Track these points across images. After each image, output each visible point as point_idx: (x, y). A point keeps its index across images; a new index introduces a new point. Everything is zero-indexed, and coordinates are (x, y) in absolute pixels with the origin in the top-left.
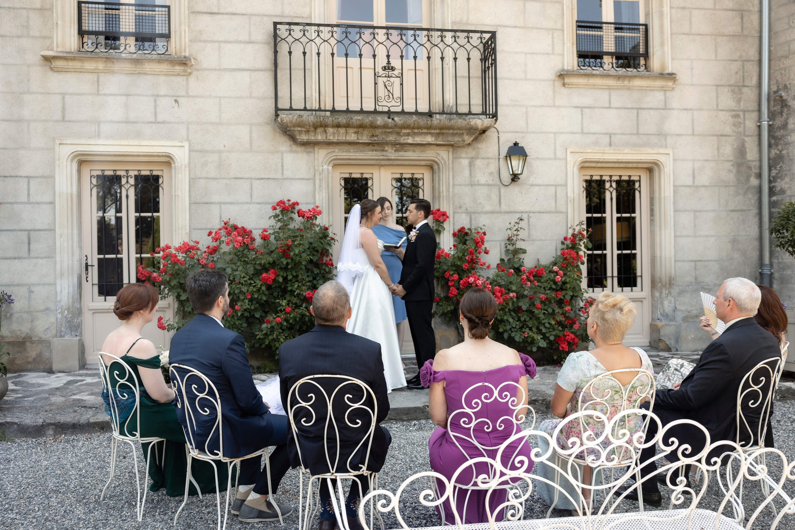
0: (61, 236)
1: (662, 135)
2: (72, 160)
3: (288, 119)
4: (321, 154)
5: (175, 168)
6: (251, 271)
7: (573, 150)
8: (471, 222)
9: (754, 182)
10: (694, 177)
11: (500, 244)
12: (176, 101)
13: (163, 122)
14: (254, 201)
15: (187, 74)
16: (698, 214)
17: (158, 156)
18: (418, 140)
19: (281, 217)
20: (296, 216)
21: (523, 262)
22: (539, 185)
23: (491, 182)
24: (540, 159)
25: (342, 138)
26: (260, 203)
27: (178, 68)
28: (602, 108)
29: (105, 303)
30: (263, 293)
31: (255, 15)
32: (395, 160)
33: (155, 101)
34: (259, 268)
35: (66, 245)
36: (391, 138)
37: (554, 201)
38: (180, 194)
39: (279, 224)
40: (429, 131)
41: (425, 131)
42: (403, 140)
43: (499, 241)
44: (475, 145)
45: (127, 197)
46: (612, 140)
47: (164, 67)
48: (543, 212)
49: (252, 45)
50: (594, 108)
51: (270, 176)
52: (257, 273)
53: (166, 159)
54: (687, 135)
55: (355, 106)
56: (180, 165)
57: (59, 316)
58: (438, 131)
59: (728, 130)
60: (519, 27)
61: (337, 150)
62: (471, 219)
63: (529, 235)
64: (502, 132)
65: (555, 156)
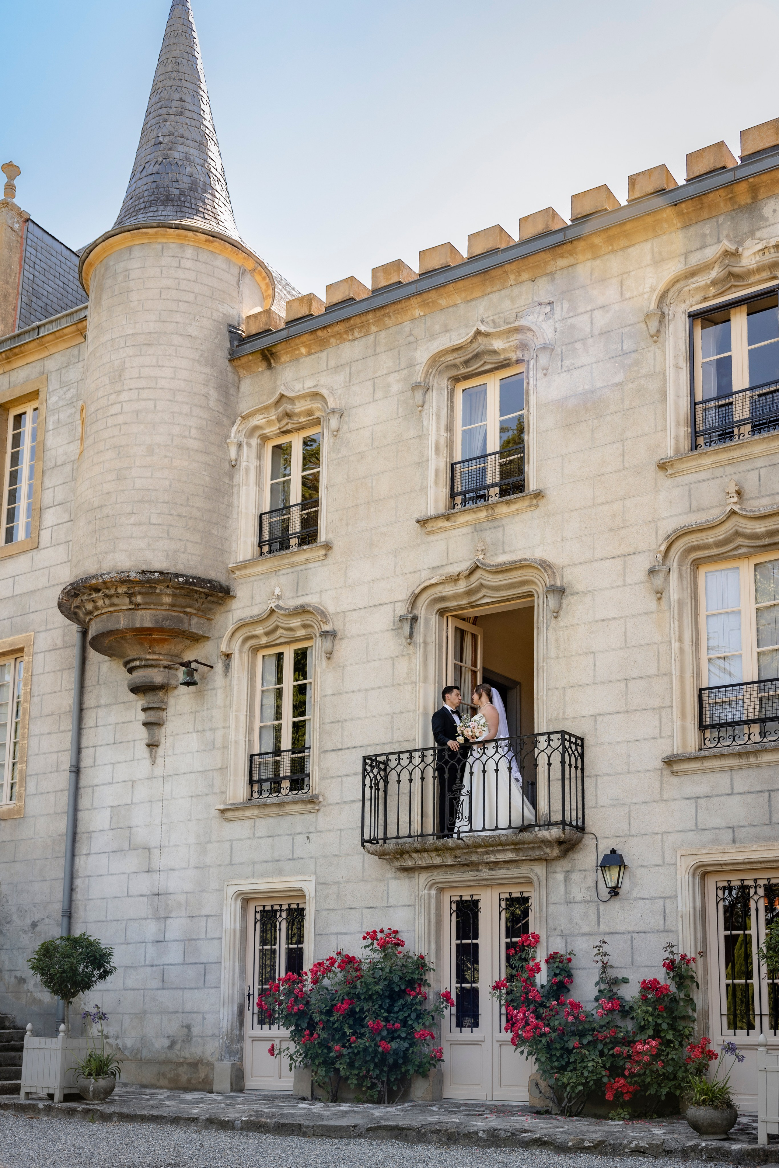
0: (225, 969)
2: (236, 899)
7: (684, 853)
8: (566, 946)
12: (308, 837)
13: (298, 859)
14: (364, 930)
15: (316, 811)
22: (644, 899)
23: (588, 898)
24: (645, 866)
25: (430, 862)
27: (309, 806)
28: (722, 795)
29: (261, 1032)
32: (491, 879)
33: (293, 839)
35: (229, 976)
37: (662, 917)
38: (311, 926)
40: (504, 848)
44: (571, 856)
45: (281, 929)
46: (736, 835)
47: (299, 807)
48: (649, 932)
50: (712, 796)
51: (378, 905)
53: (303, 893)
57: (221, 1041)
60: (621, 712)
62: (566, 942)
63: (632, 961)
64: (601, 838)
65: (663, 862)
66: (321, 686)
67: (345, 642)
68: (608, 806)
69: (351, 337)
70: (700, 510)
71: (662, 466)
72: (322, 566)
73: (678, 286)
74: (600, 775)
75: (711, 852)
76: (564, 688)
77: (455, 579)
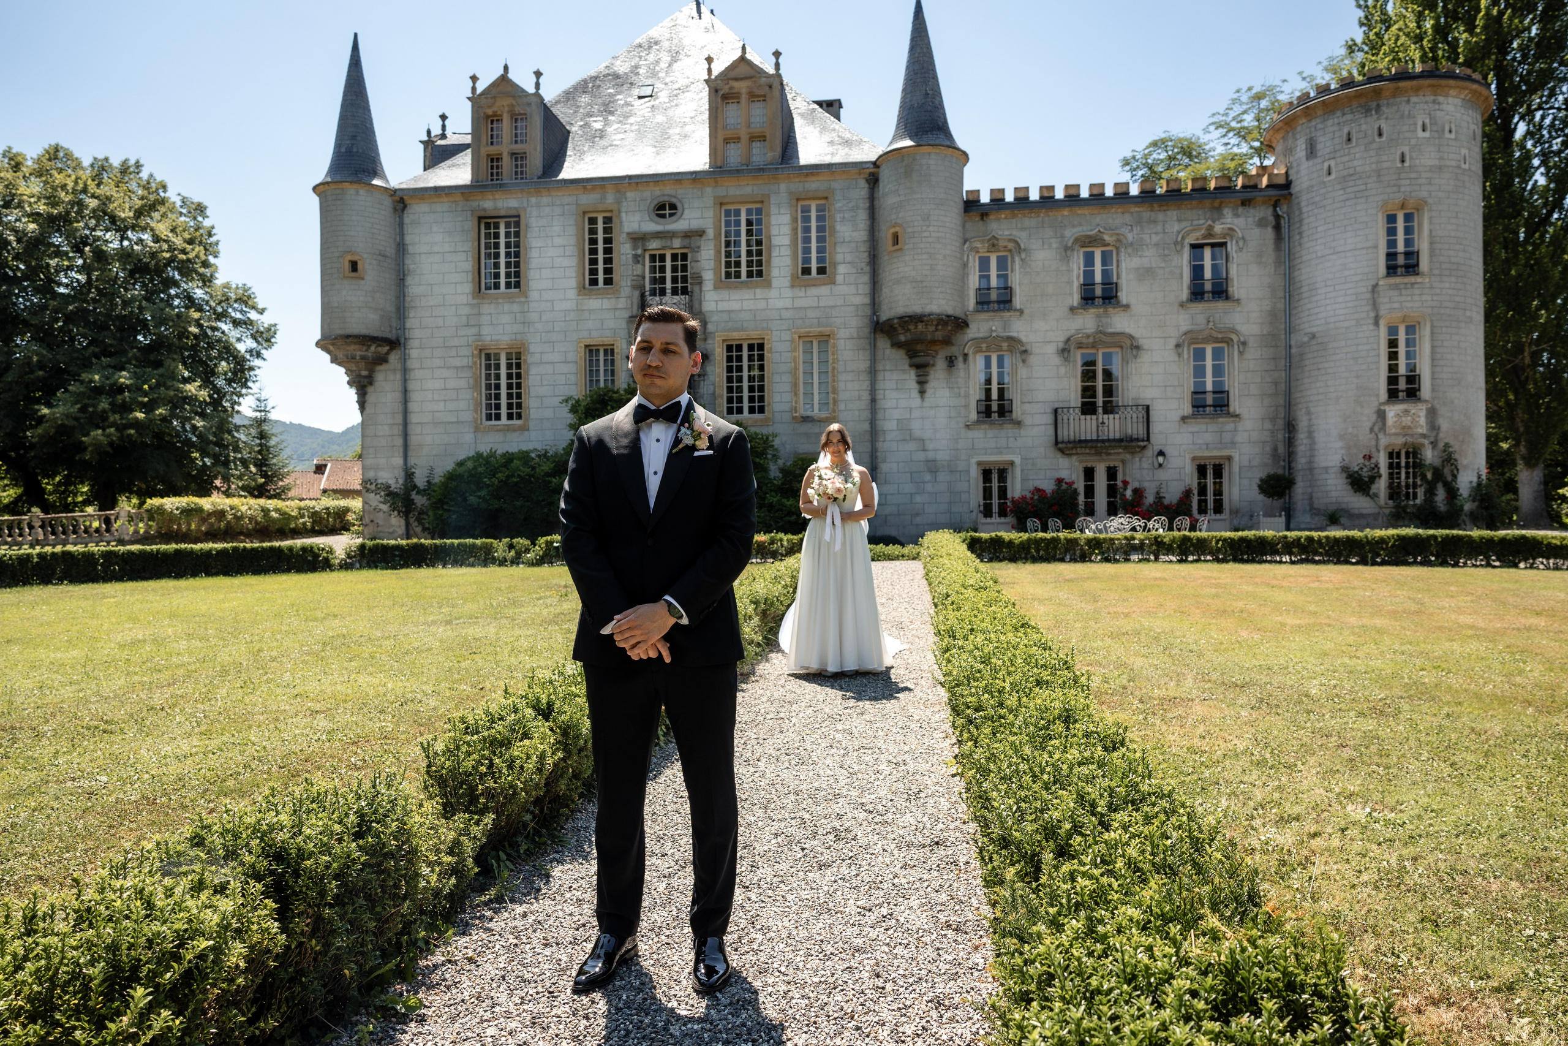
0: (971, 494)
1: (1233, 444)
2: (975, 464)
3: (1061, 445)
4: (1074, 458)
7: (1188, 452)
9: (1282, 463)
10: (1250, 463)
12: (1016, 439)
13: (1010, 448)
14: (1048, 478)
15: (1019, 427)
17: (1007, 461)
18: (1116, 450)
19: (1058, 485)
20: (1064, 484)
22: (1172, 468)
23: (1150, 468)
24: (1173, 457)
25: (1083, 451)
28: (1203, 432)
31: (1047, 404)
32: (1106, 460)
33: (1008, 439)
36: (1104, 450)
37: (1179, 475)
38: (1016, 476)
39: (1057, 488)
40: (1120, 447)
42: (1109, 451)
44: (1141, 452)
45: (995, 478)
47: (1011, 426)
48: (1174, 480)
49: (1047, 415)
50: (1199, 432)
53: (1012, 462)
54: (1246, 443)
55: (1089, 438)
56: (1017, 465)
58: (1124, 447)
59: (1268, 439)
60: (1163, 399)
61: (1082, 457)
62: (1140, 484)
64: (1156, 445)
65: (1180, 455)
67: (1031, 356)
68: (1158, 434)
70: (1196, 325)
71: (1181, 305)
72: (1018, 319)
74: (1155, 423)
75: (1197, 452)
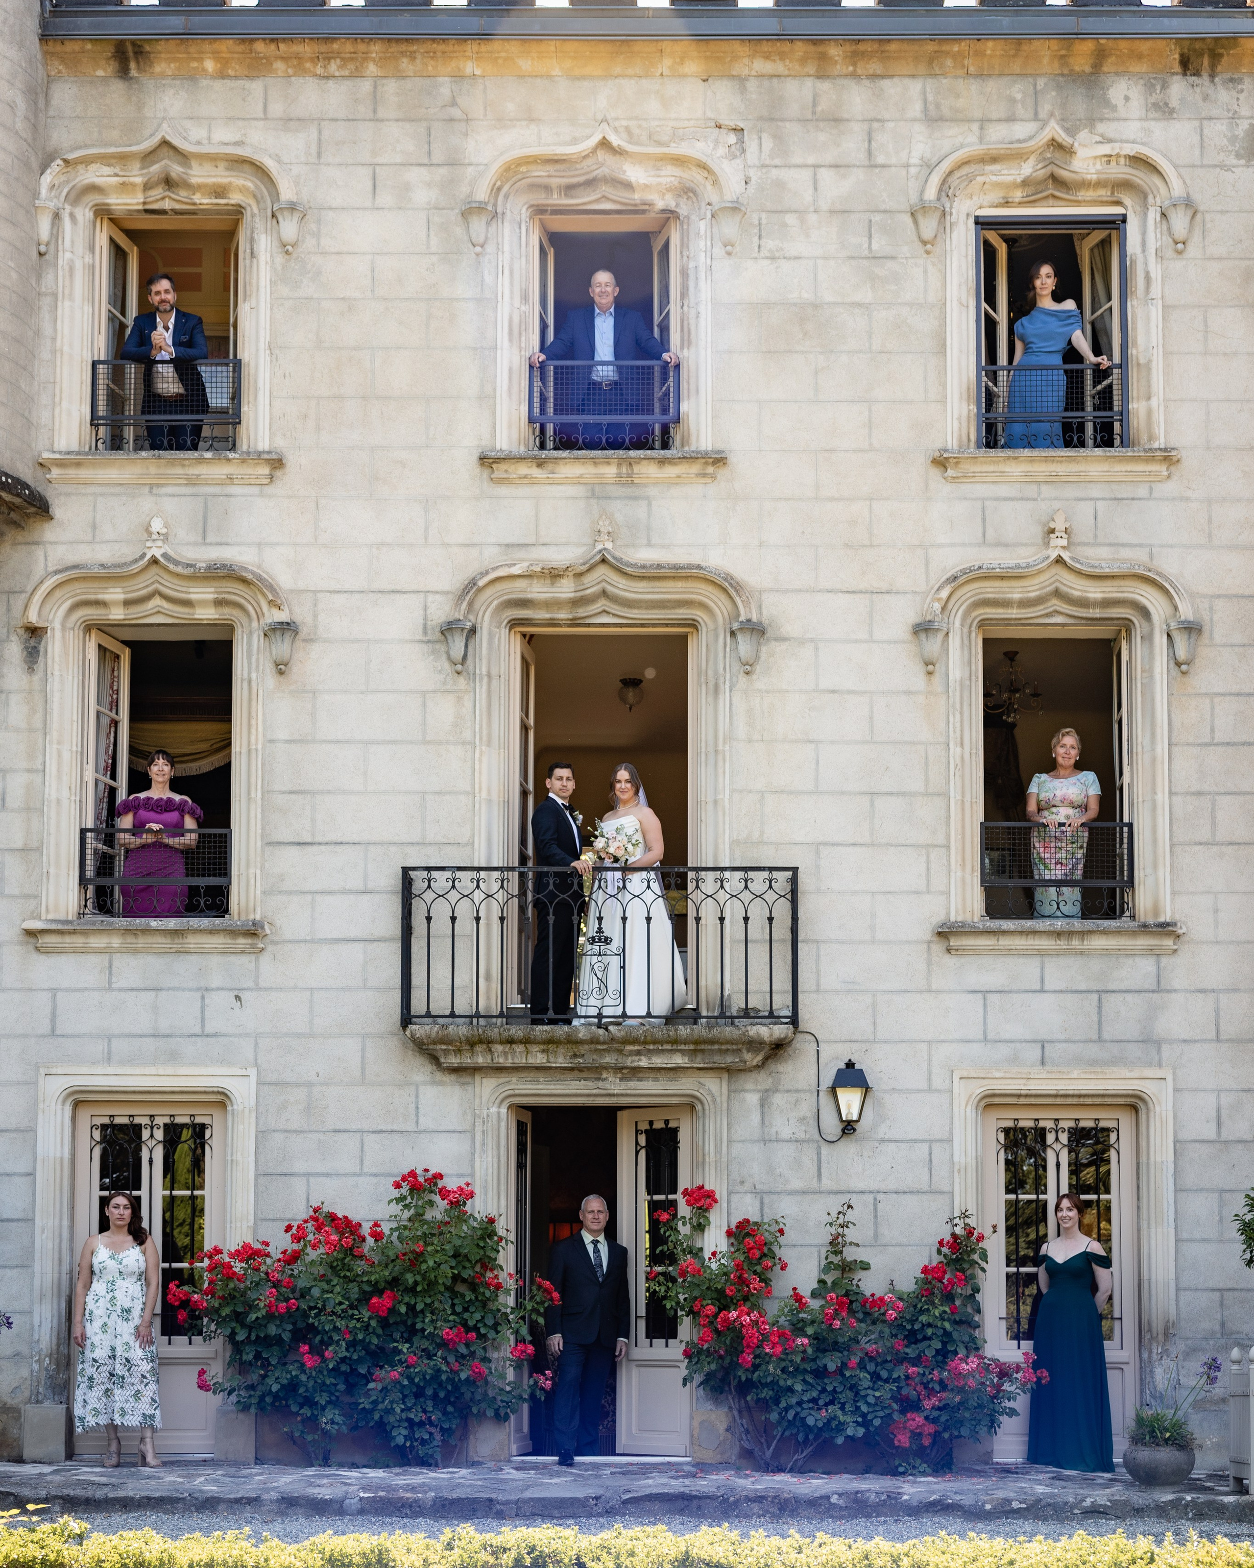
0: (43, 1232)
1: (1151, 1042)
2: (64, 1102)
3: (422, 1032)
4: (487, 1087)
5: (233, 1114)
6: (354, 1292)
7: (965, 1074)
8: (762, 1209)
10: (1219, 1125)
11: (819, 1252)
12: (238, 998)
13: (215, 1035)
14: (365, 1170)
15: (256, 950)
16: (1227, 1196)
17: (205, 1093)
18: (658, 1061)
19: (409, 1199)
20: (437, 1198)
21: (858, 1286)
22: (896, 1141)
23: (802, 1136)
24: (900, 1091)
25: (521, 1060)
26: (375, 1175)
27: (242, 941)
30: (374, 1333)
31: (375, 844)
32: (622, 1095)
33: (203, 998)
34: (367, 1288)
35: (50, 1246)
36: (609, 1059)
37: (926, 1170)
38: (240, 1158)
39: (407, 1214)
40: (675, 1047)
41: (669, 1047)
42: (630, 1062)
43: (816, 1246)
44: (772, 1066)
45: (151, 1161)
46: (1047, 1054)
47: (218, 941)
48: (905, 1193)
49: (369, 895)
50: (1010, 992)
51: (395, 1128)
52: (365, 1298)
53: (219, 1098)
54: (1205, 1041)
56: (241, 1108)
57: (35, 1366)
58: (692, 1047)
60: (862, 845)
61: (514, 1080)
62: (762, 1203)
63: (876, 1235)
64: (828, 1042)
65: (930, 1085)
66: (264, 722)
67: (316, 650)
68: (837, 992)
69: (319, 70)
70: (999, 544)
71: (941, 462)
72: (261, 495)
73: (965, 170)
74: (824, 942)
75: (1008, 1075)
76: (762, 793)
77: (554, 575)
